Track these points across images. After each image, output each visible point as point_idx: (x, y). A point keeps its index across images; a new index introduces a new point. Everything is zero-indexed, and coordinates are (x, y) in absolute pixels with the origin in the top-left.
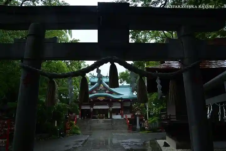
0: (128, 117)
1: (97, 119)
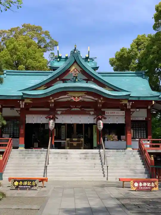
1: (64, 148)
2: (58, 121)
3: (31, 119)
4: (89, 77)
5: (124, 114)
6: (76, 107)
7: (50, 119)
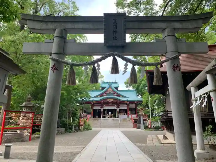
0: (133, 117)
2: (104, 109)
3: (95, 108)
4: (115, 92)
5: (127, 106)
6: (110, 104)
7: (102, 108)
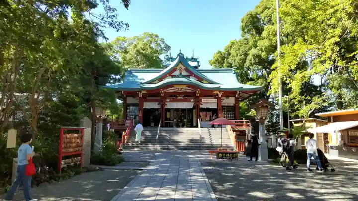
1: (172, 126)
3: (148, 105)
5: (216, 101)
6: (180, 96)
